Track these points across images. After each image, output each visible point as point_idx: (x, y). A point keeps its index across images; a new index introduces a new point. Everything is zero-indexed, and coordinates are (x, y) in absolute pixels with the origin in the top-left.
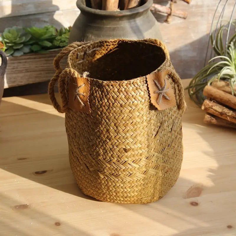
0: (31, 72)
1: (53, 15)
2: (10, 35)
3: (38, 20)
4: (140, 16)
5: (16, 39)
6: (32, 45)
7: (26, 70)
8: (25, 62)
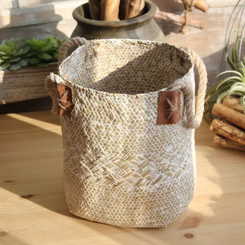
0: (29, 86)
1: (56, 25)
2: (7, 47)
3: (40, 31)
4: (140, 27)
5: (12, 52)
6: (30, 57)
7: (24, 85)
8: (23, 76)
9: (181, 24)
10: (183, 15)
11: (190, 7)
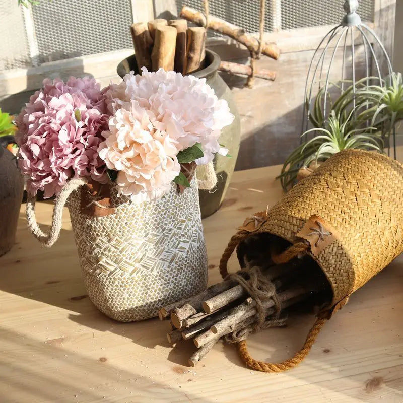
9: (247, 76)
10: (248, 63)
11: (257, 53)
